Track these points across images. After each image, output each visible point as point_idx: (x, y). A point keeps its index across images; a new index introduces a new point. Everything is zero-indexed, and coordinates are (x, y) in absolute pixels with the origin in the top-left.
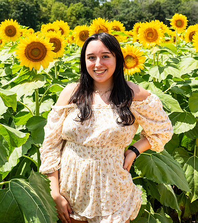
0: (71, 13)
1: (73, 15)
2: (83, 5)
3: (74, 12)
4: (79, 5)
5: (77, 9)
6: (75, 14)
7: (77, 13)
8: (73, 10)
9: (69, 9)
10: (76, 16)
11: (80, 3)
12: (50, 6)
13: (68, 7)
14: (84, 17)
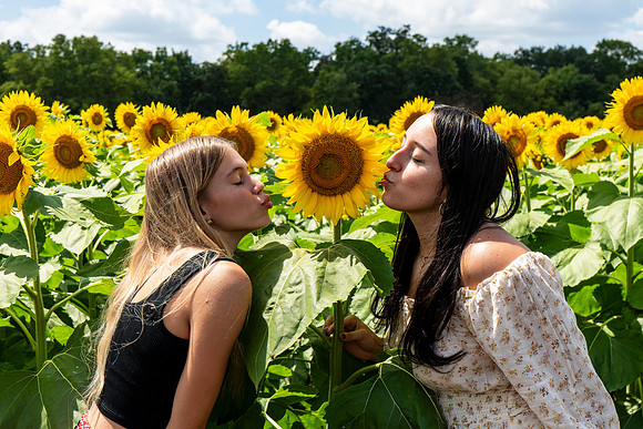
0: (546, 90)
1: (550, 95)
2: (577, 70)
3: (554, 87)
4: (567, 71)
5: (561, 81)
6: (554, 92)
7: (561, 90)
8: (551, 82)
9: (544, 79)
10: (556, 97)
11: (570, 66)
12: (499, 74)
13: (543, 76)
14: (576, 99)
